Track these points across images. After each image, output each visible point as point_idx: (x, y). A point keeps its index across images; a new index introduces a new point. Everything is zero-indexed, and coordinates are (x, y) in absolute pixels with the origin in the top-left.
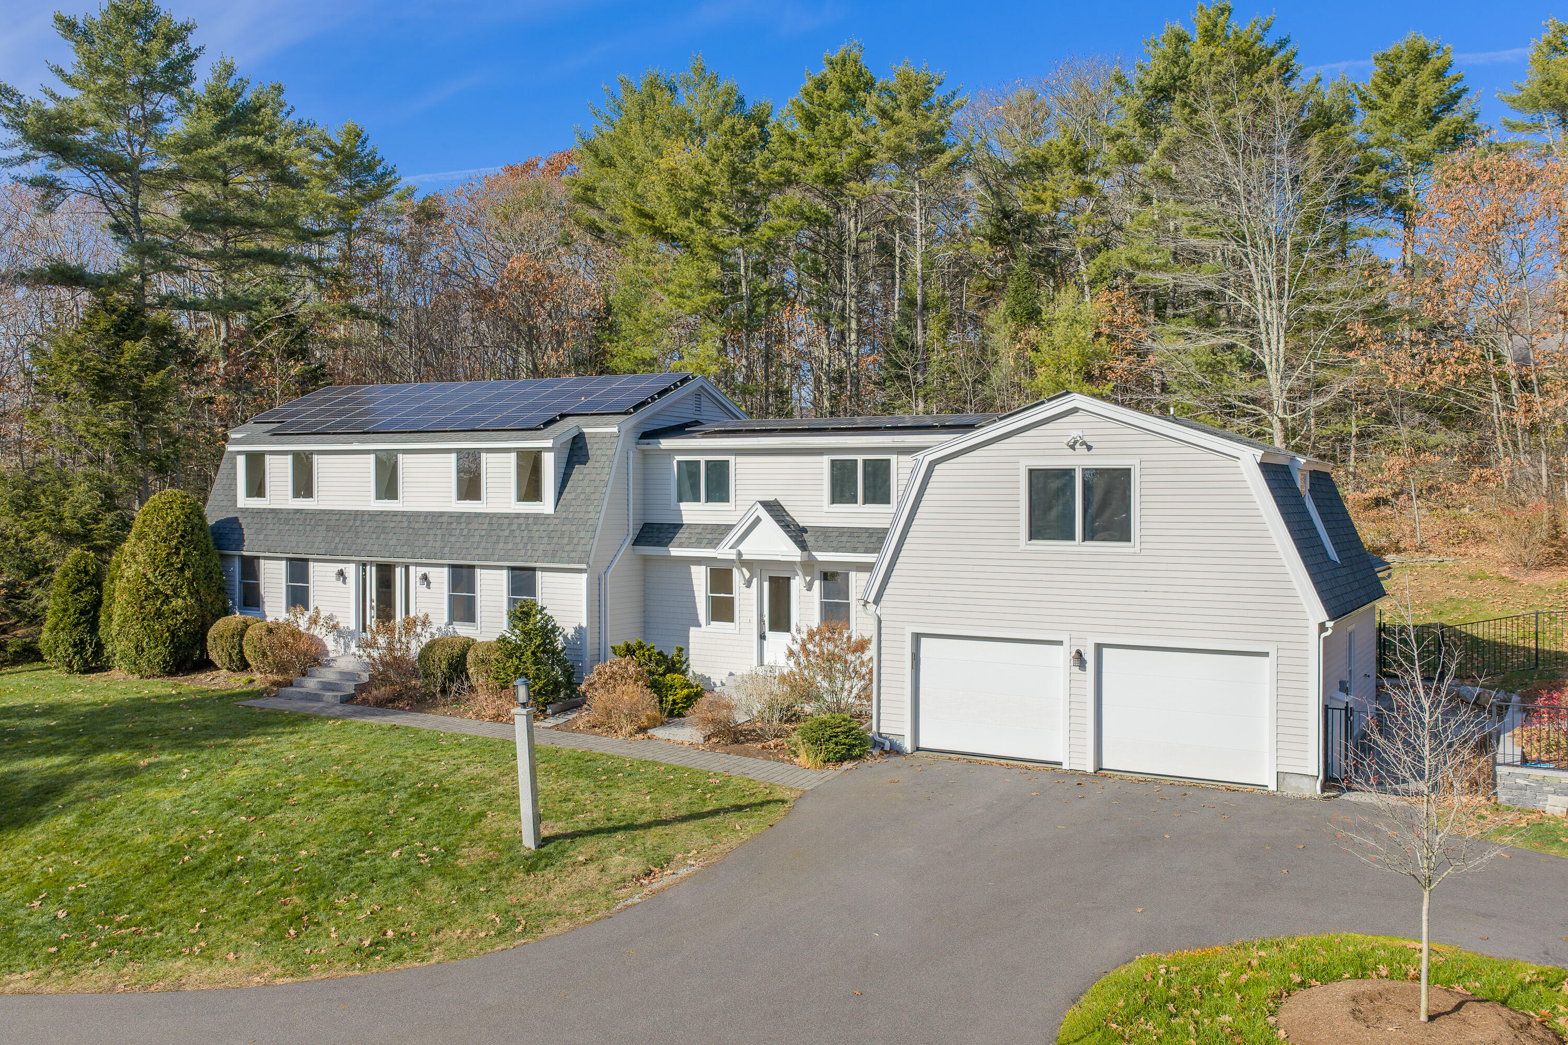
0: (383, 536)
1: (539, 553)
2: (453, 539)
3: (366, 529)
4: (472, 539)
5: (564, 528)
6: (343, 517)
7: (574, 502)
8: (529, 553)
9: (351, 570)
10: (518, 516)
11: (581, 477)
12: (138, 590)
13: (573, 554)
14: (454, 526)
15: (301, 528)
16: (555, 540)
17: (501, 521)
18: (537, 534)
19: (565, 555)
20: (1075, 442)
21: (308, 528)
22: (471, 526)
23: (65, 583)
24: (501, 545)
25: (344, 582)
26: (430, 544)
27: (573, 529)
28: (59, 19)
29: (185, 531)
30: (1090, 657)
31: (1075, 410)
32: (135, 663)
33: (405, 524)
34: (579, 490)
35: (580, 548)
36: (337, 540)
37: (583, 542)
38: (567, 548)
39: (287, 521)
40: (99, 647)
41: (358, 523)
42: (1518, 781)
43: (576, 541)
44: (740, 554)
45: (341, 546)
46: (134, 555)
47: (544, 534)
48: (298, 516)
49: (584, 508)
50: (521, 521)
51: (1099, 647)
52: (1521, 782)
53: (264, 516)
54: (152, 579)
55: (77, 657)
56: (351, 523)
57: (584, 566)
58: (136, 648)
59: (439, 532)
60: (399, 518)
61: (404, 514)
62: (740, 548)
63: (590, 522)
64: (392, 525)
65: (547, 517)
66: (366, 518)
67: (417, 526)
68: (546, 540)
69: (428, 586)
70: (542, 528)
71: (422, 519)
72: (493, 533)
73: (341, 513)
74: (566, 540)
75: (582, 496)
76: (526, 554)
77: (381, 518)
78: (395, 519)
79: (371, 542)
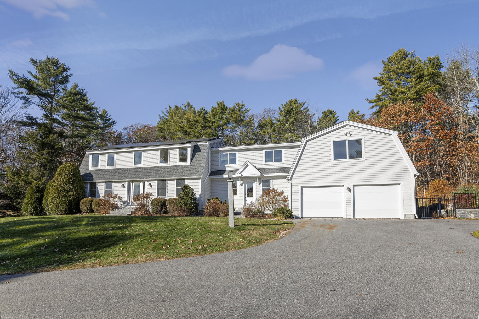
0: (137, 174)
1: (187, 174)
2: (159, 173)
3: (131, 172)
4: (165, 173)
5: (194, 168)
6: (124, 170)
7: (196, 161)
8: (183, 175)
9: (126, 184)
10: (179, 166)
11: (198, 155)
12: (58, 189)
13: (197, 174)
14: (159, 170)
15: (110, 174)
16: (191, 171)
17: (174, 167)
18: (186, 170)
19: (195, 174)
20: (347, 134)
21: (113, 173)
22: (164, 169)
23: (32, 190)
24: (174, 174)
25: (124, 187)
26: (152, 175)
27: (197, 168)
28: (32, 60)
29: (74, 173)
30: (352, 189)
31: (346, 125)
32: (56, 211)
33: (144, 170)
34: (197, 158)
35: (199, 172)
36: (122, 176)
37: (200, 171)
38: (195, 173)
39: (105, 172)
40: (42, 209)
41: (128, 171)
42: (463, 212)
43: (198, 171)
44: (242, 175)
45: (123, 177)
46: (57, 179)
47: (188, 170)
48: (109, 171)
49: (199, 163)
50: (180, 167)
51: (354, 186)
52: (464, 212)
53: (98, 171)
54: (63, 186)
55: (35, 212)
56: (126, 171)
57: (201, 177)
58: (57, 206)
59: (154, 171)
60: (142, 169)
61: (143, 168)
62: (242, 174)
63: (202, 166)
64: (140, 171)
65: (188, 166)
66: (131, 170)
67: (147, 170)
68: (188, 171)
69: (151, 187)
70: (187, 168)
71: (149, 169)
72: (172, 171)
73: (123, 169)
74: (195, 171)
75: (199, 160)
76: (182, 175)
77: (136, 169)
78: (140, 169)
79: (133, 175)
